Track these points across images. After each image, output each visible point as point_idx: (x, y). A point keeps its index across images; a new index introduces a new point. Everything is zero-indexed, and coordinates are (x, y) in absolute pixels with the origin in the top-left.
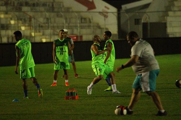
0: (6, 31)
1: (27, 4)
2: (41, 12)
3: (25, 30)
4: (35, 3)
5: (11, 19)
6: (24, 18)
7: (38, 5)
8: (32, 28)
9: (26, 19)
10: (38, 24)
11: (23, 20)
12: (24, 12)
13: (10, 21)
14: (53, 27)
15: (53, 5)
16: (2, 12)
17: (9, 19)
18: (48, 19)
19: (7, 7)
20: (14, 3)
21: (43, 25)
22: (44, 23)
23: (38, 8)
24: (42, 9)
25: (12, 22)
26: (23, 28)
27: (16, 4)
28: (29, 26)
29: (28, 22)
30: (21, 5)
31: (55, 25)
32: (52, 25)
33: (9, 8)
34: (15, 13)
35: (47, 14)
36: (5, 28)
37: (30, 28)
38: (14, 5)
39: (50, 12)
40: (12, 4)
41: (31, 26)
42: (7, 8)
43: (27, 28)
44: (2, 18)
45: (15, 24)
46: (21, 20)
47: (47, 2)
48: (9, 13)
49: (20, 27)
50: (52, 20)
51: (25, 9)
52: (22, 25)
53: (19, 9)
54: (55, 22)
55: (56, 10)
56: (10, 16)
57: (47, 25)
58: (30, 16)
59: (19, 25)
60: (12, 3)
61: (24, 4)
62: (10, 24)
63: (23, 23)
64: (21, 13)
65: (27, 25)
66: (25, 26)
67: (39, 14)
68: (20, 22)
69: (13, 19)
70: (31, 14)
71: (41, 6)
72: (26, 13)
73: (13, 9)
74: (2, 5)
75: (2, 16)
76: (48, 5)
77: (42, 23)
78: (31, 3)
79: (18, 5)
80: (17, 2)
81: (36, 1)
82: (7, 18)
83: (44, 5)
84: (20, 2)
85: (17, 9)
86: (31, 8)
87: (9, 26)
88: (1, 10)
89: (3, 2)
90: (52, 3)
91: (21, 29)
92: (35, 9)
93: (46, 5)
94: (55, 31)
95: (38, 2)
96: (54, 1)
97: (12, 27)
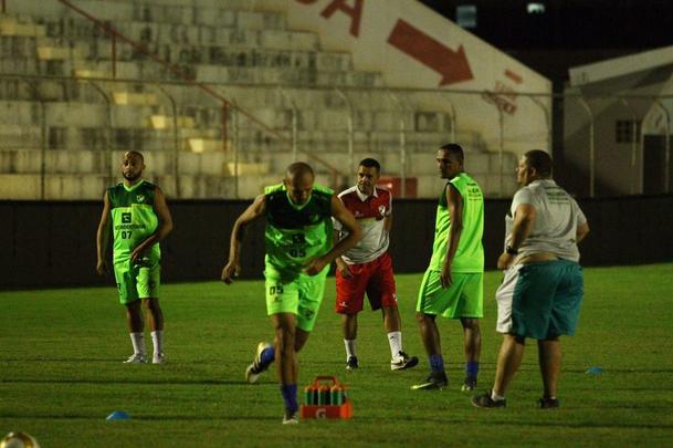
1: (216, 56)
3: (206, 150)
4: (248, 52)
5: (155, 110)
6: (201, 107)
7: (256, 60)
8: (229, 144)
9: (211, 112)
10: (253, 134)
11: (198, 115)
12: (201, 85)
13: (149, 119)
14: (311, 142)
15: (312, 63)
16: (123, 85)
17: (147, 111)
18: (289, 114)
19: (141, 66)
21: (274, 136)
22: (276, 129)
23: (255, 73)
24: (272, 75)
25: (159, 122)
26: (197, 145)
27: (174, 56)
28: (218, 138)
29: (217, 122)
30: (195, 58)
31: (318, 135)
32: (304, 136)
33: (151, 68)
34: (167, 88)
35: (290, 96)
36: (132, 143)
37: (225, 148)
38: (168, 59)
39: (299, 87)
40: (162, 56)
41: (225, 139)
42: (140, 71)
43: (213, 144)
44: (121, 106)
45: (166, 130)
46: (191, 113)
47: (289, 51)
48: (148, 87)
49: (187, 139)
50: (308, 118)
51: (207, 73)
52: (194, 132)
53: (186, 76)
54: (317, 125)
55: (323, 80)
56: (152, 99)
57: (286, 134)
58: (226, 102)
59: (184, 133)
60: (162, 51)
61: (206, 56)
62: (151, 128)
63: (197, 127)
64: (195, 90)
65: (211, 133)
66: (205, 138)
67: (261, 93)
68: (189, 121)
69: (162, 109)
70: (230, 93)
71: (269, 63)
72: (211, 87)
73: (163, 72)
74: (123, 60)
75: (122, 98)
76: (293, 61)
77: (268, 129)
78: (233, 55)
79: (181, 59)
80: (179, 49)
81: (250, 45)
82: (138, 108)
83: (281, 60)
84: (190, 49)
85: (178, 75)
86: (229, 72)
87: (145, 135)
88: (118, 76)
89: (128, 47)
90: (311, 53)
91: (189, 149)
92: (246, 76)
93: (287, 61)
94: (316, 159)
95: (257, 51)
96: (318, 46)
97: (155, 139)
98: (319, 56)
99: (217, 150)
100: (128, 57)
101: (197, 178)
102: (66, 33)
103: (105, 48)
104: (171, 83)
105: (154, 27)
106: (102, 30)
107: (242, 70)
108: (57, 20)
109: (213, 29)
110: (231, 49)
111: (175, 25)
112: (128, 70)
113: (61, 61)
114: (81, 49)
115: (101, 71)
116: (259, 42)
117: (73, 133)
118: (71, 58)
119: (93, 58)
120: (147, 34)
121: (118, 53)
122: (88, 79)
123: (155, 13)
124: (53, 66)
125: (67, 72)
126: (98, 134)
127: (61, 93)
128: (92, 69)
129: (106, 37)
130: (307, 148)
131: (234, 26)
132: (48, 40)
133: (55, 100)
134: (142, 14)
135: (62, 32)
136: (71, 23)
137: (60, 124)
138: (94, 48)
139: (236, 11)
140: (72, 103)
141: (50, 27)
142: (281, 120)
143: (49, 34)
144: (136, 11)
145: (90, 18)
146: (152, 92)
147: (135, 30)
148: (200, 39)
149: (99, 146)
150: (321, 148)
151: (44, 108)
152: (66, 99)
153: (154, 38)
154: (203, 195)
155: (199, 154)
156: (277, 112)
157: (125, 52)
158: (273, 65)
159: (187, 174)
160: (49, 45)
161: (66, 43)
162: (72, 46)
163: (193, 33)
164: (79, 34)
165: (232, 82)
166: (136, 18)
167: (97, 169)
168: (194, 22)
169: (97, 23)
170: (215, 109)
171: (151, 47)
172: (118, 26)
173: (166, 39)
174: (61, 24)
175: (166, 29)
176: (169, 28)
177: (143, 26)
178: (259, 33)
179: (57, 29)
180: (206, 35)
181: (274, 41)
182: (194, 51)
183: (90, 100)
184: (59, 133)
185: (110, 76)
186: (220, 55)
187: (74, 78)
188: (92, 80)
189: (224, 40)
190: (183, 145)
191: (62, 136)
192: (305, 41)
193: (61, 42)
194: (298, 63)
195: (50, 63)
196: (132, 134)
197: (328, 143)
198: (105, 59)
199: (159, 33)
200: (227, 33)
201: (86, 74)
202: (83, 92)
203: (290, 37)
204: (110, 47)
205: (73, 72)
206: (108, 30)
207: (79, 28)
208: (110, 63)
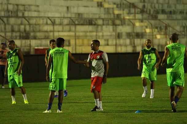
0: (141, 40)
1: (163, 12)
2: (177, 19)
3: (161, 38)
4: (172, 11)
6: (159, 26)
7: (175, 12)
8: (167, 36)
9: (162, 27)
11: (159, 28)
12: (159, 20)
13: (145, 30)
16: (138, 21)
17: (144, 28)
18: (184, 27)
19: (142, 15)
20: (150, 11)
22: (180, 32)
23: (174, 16)
24: (179, 17)
25: (148, 31)
26: (158, 37)
27: (152, 12)
28: (164, 34)
29: (164, 30)
30: (157, 12)
33: (145, 16)
36: (140, 37)
37: (166, 37)
38: (150, 13)
40: (148, 12)
41: (166, 35)
42: (142, 17)
43: (163, 36)
44: (137, 26)
45: (150, 33)
46: (157, 28)
47: (184, 10)
48: (144, 21)
49: (156, 35)
51: (161, 16)
52: (158, 33)
53: (155, 18)
56: (146, 24)
57: (183, 33)
58: (166, 24)
59: (155, 33)
61: (160, 12)
62: (145, 32)
64: (157, 22)
65: (162, 33)
67: (176, 22)
68: (156, 30)
69: (148, 27)
70: (167, 22)
71: (178, 13)
72: (162, 20)
73: (149, 17)
74: (138, 13)
75: (137, 24)
76: (185, 13)
77: (178, 32)
79: (154, 13)
80: (153, 10)
81: (173, 8)
82: (142, 27)
83: (181, 12)
84: (156, 10)
85: (153, 17)
86: (167, 16)
87: (144, 34)
88: (136, 18)
89: (139, 10)
91: (156, 38)
92: (172, 17)
93: (183, 12)
95: (175, 10)
97: (147, 35)
99: (164, 38)
100: (139, 13)
101: (158, 46)
103: (133, 10)
104: (151, 20)
105: (146, 4)
106: (131, 6)
107: (171, 15)
108: (119, 3)
109: (162, 4)
110: (167, 10)
111: (152, 3)
112: (139, 16)
113: (120, 15)
114: (126, 11)
115: (131, 17)
116: (175, 7)
117: (124, 34)
118: (123, 13)
119: (129, 13)
120: (144, 6)
121: (136, 12)
124: (118, 16)
125: (122, 18)
126: (131, 34)
127: (120, 24)
128: (129, 16)
129: (133, 8)
131: (168, 3)
132: (117, 9)
133: (119, 25)
135: (121, 7)
136: (123, 4)
137: (120, 32)
138: (130, 11)
140: (124, 26)
141: (117, 5)
142: (182, 29)
143: (117, 7)
145: (128, 2)
147: (141, 5)
148: (159, 7)
149: (131, 37)
151: (116, 27)
152: (122, 25)
153: (146, 7)
154: (160, 50)
155: (159, 39)
156: (181, 27)
157: (138, 11)
159: (156, 45)
161: (122, 9)
162: (123, 10)
163: (157, 6)
164: (125, 7)
165: (168, 19)
166: (141, 2)
167: (131, 44)
168: (157, 3)
169: (130, 3)
171: (145, 10)
172: (136, 4)
173: (149, 7)
174: (121, 4)
175: (149, 5)
177: (143, 4)
178: (175, 5)
179: (119, 6)
180: (160, 6)
181: (180, 7)
183: (129, 25)
184: (120, 34)
185: (134, 18)
186: (165, 12)
187: (124, 19)
188: (129, 19)
189: (165, 7)
190: (154, 37)
193: (120, 9)
195: (118, 15)
196: (140, 34)
198: (132, 13)
200: (166, 5)
201: (127, 18)
202: (126, 23)
203: (184, 6)
205: (124, 17)
206: (133, 6)
207: (125, 5)
208: (134, 15)
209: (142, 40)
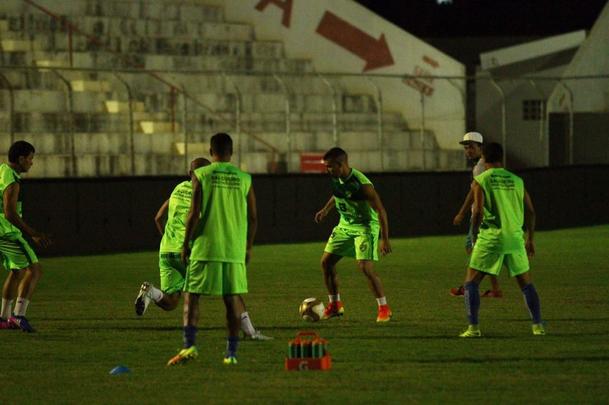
0: (90, 138)
1: (162, 47)
2: (209, 73)
3: (156, 132)
4: (190, 43)
5: (109, 96)
6: (151, 93)
7: (198, 49)
8: (177, 125)
9: (159, 97)
10: (198, 116)
11: (148, 100)
12: (152, 73)
13: (104, 104)
14: (250, 123)
15: (248, 51)
16: (79, 73)
17: (102, 97)
18: (230, 97)
19: (95, 56)
20: (119, 42)
21: (217, 118)
22: (218, 112)
23: (197, 61)
24: (213, 62)
25: (113, 107)
26: (148, 127)
27: (124, 47)
28: (166, 120)
29: (165, 106)
30: (143, 48)
31: (256, 116)
32: (244, 118)
33: (104, 58)
34: (123, 75)
35: (231, 82)
36: (89, 126)
37: (173, 128)
38: (119, 50)
39: (238, 73)
40: (113, 47)
41: (173, 121)
42: (95, 61)
43: (161, 126)
44: (79, 92)
45: (120, 114)
46: (142, 99)
47: (228, 41)
48: (101, 75)
49: (139, 122)
50: (247, 100)
51: (155, 62)
52: (145, 115)
53: (135, 64)
54: (254, 108)
55: (259, 67)
56: (106, 86)
57: (228, 116)
58: (173, 88)
59: (136, 116)
60: (113, 42)
61: (153, 47)
62: (105, 111)
63: (147, 111)
64: (144, 77)
65: (160, 116)
66: (155, 121)
67: (203, 79)
68: (140, 106)
69: (115, 95)
70: (175, 80)
71: (209, 52)
72: (159, 75)
73: (115, 61)
74: (78, 50)
75: (79, 86)
76: (231, 50)
77: (211, 111)
78: (178, 45)
79: (130, 51)
80: (129, 40)
81: (193, 36)
82: (93, 94)
83: (220, 49)
84: (138, 40)
85: (128, 64)
86: (175, 60)
87: (101, 118)
88: (76, 64)
89: (83, 39)
90: (247, 43)
91: (140, 130)
92: (189, 64)
93: (226, 50)
94: (255, 138)
95: (199, 41)
96: (253, 37)
97: (110, 122)
98: (254, 45)
99: (166, 131)
100: (83, 48)
101: (149, 156)
102: (26, 27)
103: (63, 40)
104: (120, 71)
105: (105, 21)
106: (59, 24)
107: (186, 58)
108: (17, 15)
109: (158, 21)
110: (175, 41)
111: (125, 18)
112: (83, 59)
113: (23, 53)
114: (41, 41)
115: (59, 61)
116: (200, 33)
117: (36, 116)
118: (32, 50)
119: (52, 49)
120: (99, 27)
121: (74, 45)
122: (48, 68)
123: (105, 8)
124: (16, 57)
125: (29, 62)
126: (59, 118)
127: (24, 83)
128: (51, 59)
129: (63, 30)
130: (246, 128)
131: (177, 19)
132: (11, 34)
133: (19, 88)
134: (94, 8)
135: (22, 27)
136: (31, 17)
137: (24, 110)
138: (52, 41)
139: (179, 5)
140: (35, 91)
141: (12, 21)
142: (223, 104)
143: (11, 29)
144: (89, 6)
145: (48, 13)
146: (105, 79)
147: (88, 24)
148: (147, 32)
149: (60, 129)
150: (259, 128)
151: (12, 95)
152: (28, 87)
153: (106, 30)
154: (154, 172)
155: (150, 135)
156: (219, 96)
157: (80, 44)
158: (213, 54)
159: (140, 153)
160: (12, 38)
161: (27, 37)
162: (32, 38)
163: (140, 26)
164: (38, 28)
165: (178, 68)
166: (88, 13)
167: (58, 150)
168: (141, 16)
169: (54, 18)
170: (163, 93)
171: (104, 39)
172: (74, 21)
173: (116, 31)
174: (22, 19)
175: (116, 23)
176: (120, 20)
177: (96, 19)
178: (200, 24)
179: (18, 23)
180: (152, 28)
181: (213, 32)
182: (142, 41)
183: (50, 87)
184: (23, 118)
185: (68, 65)
186: (166, 45)
187: (35, 68)
188: (54, 69)
189: (168, 32)
190: (135, 128)
191: (27, 119)
192: (242, 32)
193: (22, 36)
194: (235, 52)
195: (14, 54)
196: (89, 117)
197: (265, 124)
198: (63, 50)
199: (110, 26)
200: (171, 26)
201: (46, 63)
202: (43, 81)
203: (228, 29)
204: (67, 39)
205: (34, 62)
206: (61, 24)
207: (37, 23)
208: (68, 54)
209: (96, 137)
